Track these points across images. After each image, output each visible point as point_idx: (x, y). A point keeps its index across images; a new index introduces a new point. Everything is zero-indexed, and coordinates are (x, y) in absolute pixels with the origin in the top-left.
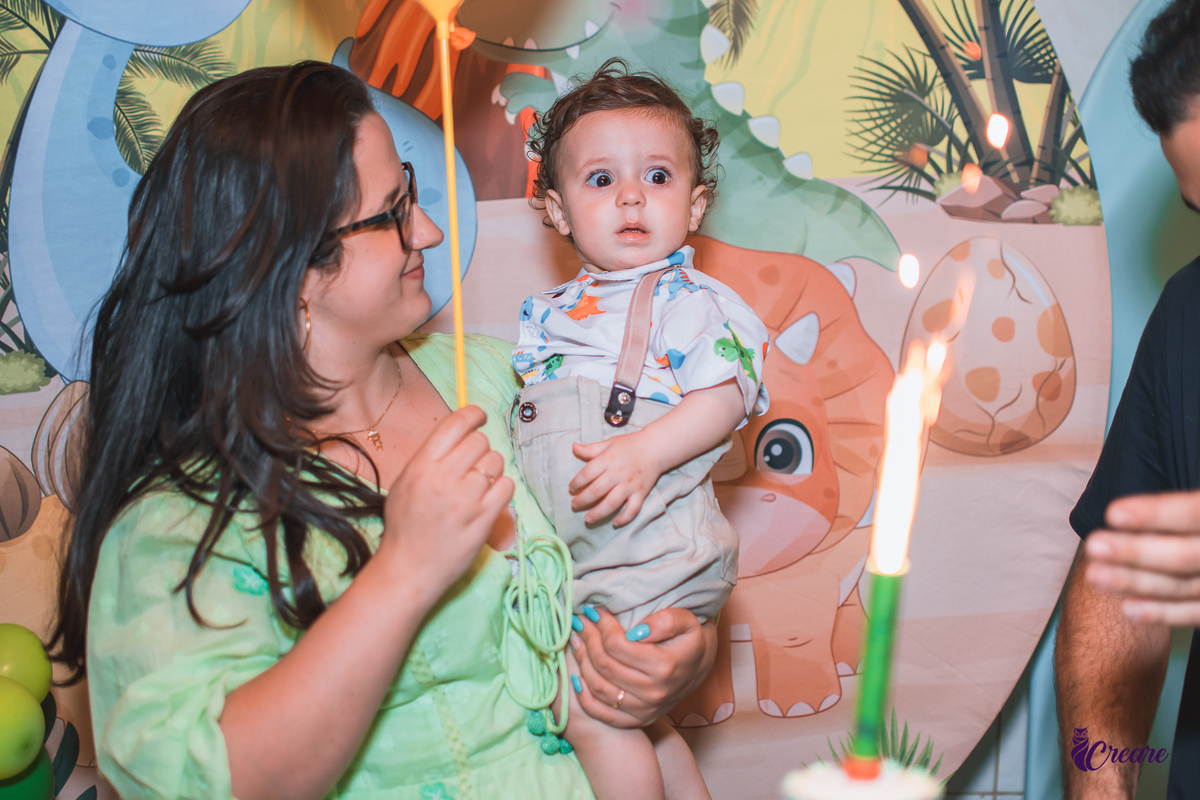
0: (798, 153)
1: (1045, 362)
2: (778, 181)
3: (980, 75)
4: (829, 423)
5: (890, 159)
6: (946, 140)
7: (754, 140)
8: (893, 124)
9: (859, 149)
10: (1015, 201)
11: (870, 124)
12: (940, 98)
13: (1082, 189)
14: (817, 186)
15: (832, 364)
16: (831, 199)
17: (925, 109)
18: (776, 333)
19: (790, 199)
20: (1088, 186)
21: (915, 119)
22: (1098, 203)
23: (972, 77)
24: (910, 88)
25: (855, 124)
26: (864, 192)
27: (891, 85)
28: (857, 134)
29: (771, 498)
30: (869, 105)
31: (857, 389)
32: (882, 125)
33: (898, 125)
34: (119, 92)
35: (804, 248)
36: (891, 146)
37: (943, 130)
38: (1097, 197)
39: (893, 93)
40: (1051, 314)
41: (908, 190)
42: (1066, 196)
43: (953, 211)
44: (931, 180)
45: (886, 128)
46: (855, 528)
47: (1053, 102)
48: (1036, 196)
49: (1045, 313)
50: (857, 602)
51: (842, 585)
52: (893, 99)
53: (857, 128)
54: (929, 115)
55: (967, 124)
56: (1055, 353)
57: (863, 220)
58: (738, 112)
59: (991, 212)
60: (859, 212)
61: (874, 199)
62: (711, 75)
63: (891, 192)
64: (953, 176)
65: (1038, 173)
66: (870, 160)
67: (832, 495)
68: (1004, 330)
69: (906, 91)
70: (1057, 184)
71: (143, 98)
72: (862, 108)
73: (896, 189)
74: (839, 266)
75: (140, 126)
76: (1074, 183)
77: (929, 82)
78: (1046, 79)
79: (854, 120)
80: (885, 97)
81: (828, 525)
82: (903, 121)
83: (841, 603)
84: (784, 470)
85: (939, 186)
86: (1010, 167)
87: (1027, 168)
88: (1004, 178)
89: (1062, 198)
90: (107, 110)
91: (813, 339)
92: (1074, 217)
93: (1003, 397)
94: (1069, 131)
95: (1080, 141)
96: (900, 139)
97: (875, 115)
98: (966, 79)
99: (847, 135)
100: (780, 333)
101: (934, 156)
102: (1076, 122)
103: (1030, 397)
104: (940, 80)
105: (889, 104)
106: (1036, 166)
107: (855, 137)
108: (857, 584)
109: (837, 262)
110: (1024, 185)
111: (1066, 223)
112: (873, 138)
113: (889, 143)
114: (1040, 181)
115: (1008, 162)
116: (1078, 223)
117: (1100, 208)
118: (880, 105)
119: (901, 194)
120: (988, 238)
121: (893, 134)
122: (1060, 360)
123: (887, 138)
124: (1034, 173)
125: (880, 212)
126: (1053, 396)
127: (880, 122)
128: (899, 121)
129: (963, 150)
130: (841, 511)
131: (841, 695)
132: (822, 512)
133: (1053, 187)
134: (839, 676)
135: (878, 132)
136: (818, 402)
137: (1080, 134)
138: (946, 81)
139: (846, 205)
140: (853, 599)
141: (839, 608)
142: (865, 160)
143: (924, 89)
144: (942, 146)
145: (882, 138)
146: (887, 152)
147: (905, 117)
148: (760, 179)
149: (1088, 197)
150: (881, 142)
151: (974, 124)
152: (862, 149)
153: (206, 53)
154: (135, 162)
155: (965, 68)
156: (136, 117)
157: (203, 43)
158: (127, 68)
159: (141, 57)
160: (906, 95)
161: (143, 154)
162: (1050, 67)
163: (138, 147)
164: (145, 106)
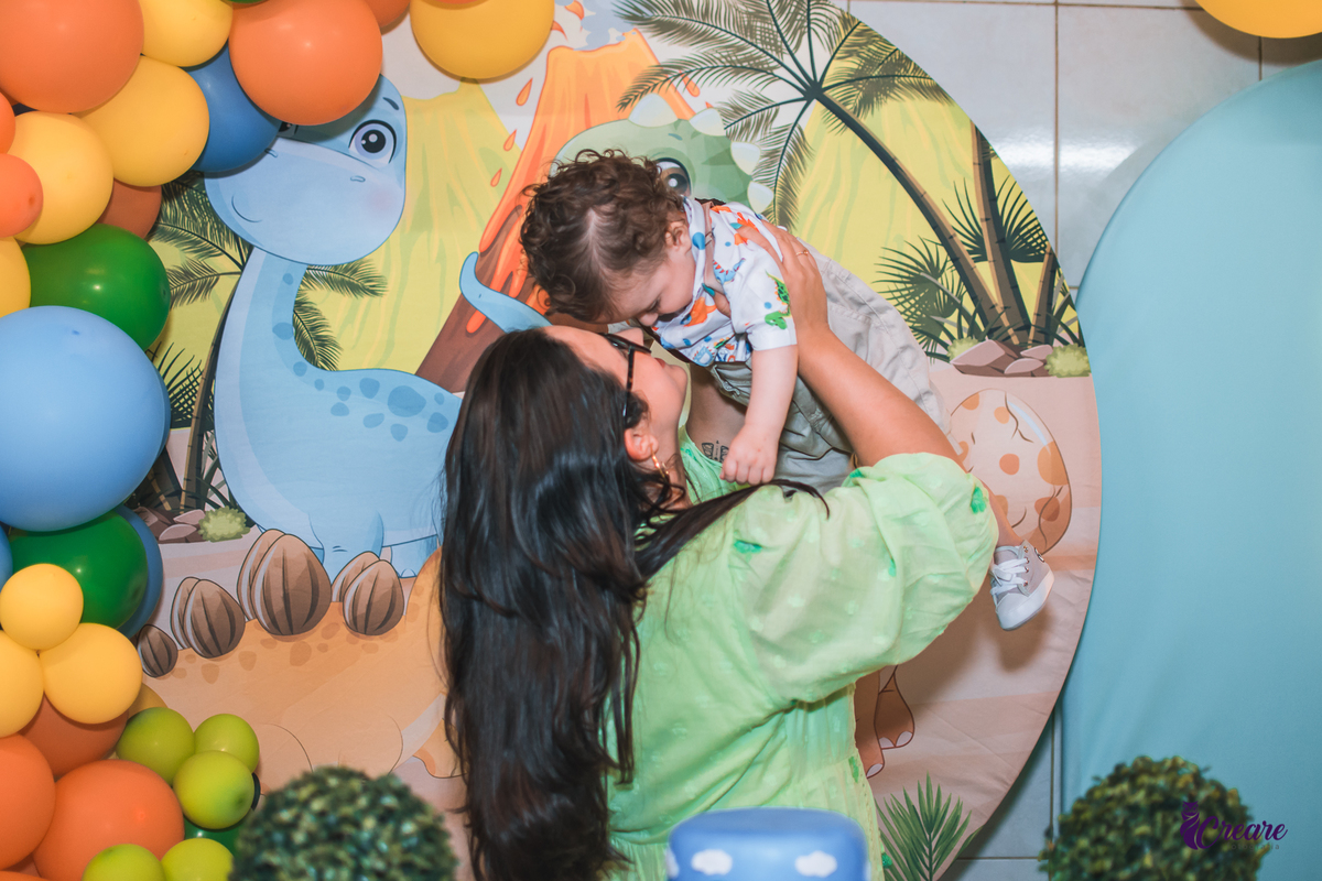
1: (1045, 490)
3: (983, 258)
6: (957, 311)
8: (912, 301)
10: (1016, 359)
12: (950, 278)
13: (1072, 348)
17: (939, 288)
20: (1077, 344)
21: (931, 297)
22: (1086, 358)
23: (976, 260)
24: (926, 272)
27: (910, 270)
30: (892, 287)
32: (904, 302)
33: (917, 302)
34: (296, 302)
37: (953, 304)
38: (1085, 353)
39: (911, 276)
40: (1048, 449)
42: (1059, 353)
43: (964, 370)
44: (945, 345)
45: (907, 305)
47: (1045, 278)
48: (1034, 355)
49: (1044, 449)
50: (894, 688)
52: (912, 281)
54: (941, 292)
55: (974, 299)
56: (1052, 483)
59: (996, 369)
64: (963, 340)
65: (1035, 336)
68: (1010, 464)
69: (922, 274)
70: (1051, 345)
71: (315, 307)
72: (887, 290)
75: (313, 328)
76: (1065, 343)
77: (941, 267)
78: (1039, 259)
80: (905, 280)
82: (920, 298)
83: (881, 688)
85: (952, 349)
86: (1011, 331)
87: (1025, 332)
88: (1005, 341)
89: (1055, 356)
90: (287, 316)
92: (1066, 370)
94: (1059, 300)
95: (1069, 307)
96: (919, 313)
97: (897, 294)
98: (971, 262)
101: (946, 325)
102: (1064, 292)
103: (1033, 518)
104: (950, 264)
105: (909, 286)
106: (1033, 329)
108: (894, 674)
110: (1023, 346)
111: (1059, 376)
114: (1036, 342)
115: (1009, 328)
116: (1070, 375)
117: (1088, 362)
118: (901, 286)
120: (993, 390)
121: (913, 310)
122: (1058, 488)
124: (1031, 336)
126: (1053, 517)
127: (901, 300)
128: (917, 298)
129: (971, 320)
131: (884, 764)
133: (1048, 346)
134: (882, 749)
137: (1068, 302)
138: (954, 265)
140: (890, 686)
141: (879, 693)
143: (937, 272)
144: (954, 317)
147: (922, 295)
149: (1077, 353)
151: (979, 298)
153: (363, 269)
154: (310, 357)
155: (970, 253)
156: (310, 322)
157: (361, 261)
158: (302, 283)
159: (312, 275)
160: (923, 277)
161: (317, 350)
162: (1042, 249)
163: (313, 345)
164: (317, 313)
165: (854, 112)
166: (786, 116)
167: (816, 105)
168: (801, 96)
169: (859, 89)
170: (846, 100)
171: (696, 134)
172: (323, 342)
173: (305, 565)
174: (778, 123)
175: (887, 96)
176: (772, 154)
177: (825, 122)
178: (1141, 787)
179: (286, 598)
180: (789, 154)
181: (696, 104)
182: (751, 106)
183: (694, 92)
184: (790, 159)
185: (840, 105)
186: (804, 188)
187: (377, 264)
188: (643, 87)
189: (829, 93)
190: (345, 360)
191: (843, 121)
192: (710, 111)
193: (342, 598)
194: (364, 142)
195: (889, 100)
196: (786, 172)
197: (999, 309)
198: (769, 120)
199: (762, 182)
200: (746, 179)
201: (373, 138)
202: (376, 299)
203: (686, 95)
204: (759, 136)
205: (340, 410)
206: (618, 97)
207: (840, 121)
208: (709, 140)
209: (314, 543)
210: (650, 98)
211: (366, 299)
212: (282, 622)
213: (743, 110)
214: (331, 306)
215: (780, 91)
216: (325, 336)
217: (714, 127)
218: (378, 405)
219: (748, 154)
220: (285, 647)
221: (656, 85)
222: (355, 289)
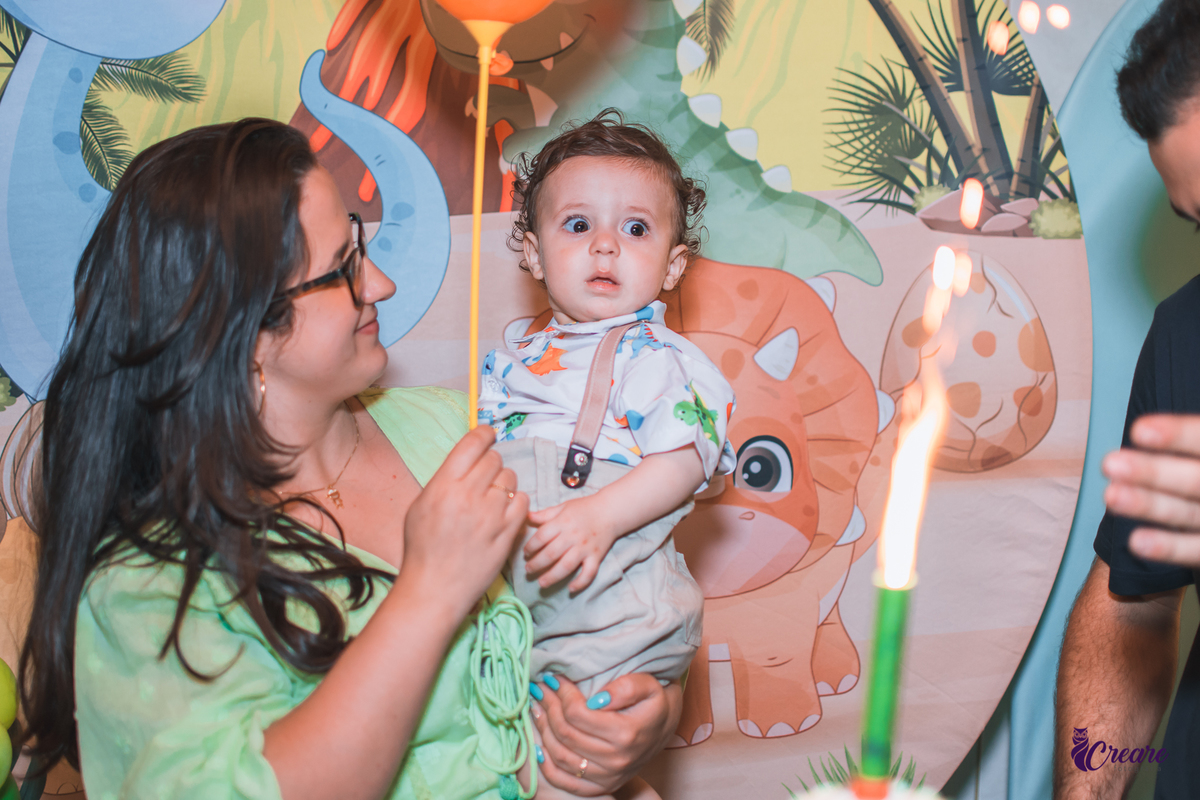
0: (775, 166)
1: (1026, 377)
2: (757, 194)
3: (959, 87)
4: (808, 440)
5: (869, 172)
6: (925, 152)
7: (732, 153)
8: (872, 137)
9: (838, 162)
10: (995, 214)
11: (849, 137)
12: (919, 110)
13: (1062, 203)
14: (796, 199)
15: (812, 380)
16: (809, 212)
17: (904, 121)
18: (755, 349)
19: (768, 213)
20: (1067, 199)
21: (895, 132)
22: (1077, 216)
23: (951, 89)
24: (889, 100)
25: (834, 137)
26: (843, 205)
27: (870, 97)
28: (836, 147)
29: (750, 516)
30: (848, 117)
31: (838, 405)
32: (861, 137)
33: (877, 138)
34: (85, 106)
35: (783, 262)
36: (870, 159)
37: (922, 142)
38: (1076, 210)
39: (871, 105)
40: (1031, 327)
41: (888, 203)
42: (1046, 209)
43: (933, 224)
44: (911, 193)
45: (865, 141)
46: (834, 546)
47: (1032, 115)
48: (1016, 209)
49: (1026, 326)
50: (838, 621)
51: (821, 603)
52: (872, 111)
53: (836, 140)
54: (907, 128)
55: (947, 136)
56: (1035, 368)
57: (843, 234)
58: (715, 125)
60: (838, 225)
61: (853, 213)
62: (688, 87)
63: (870, 205)
64: (934, 189)
65: (1018, 186)
66: (849, 172)
67: (812, 512)
68: (985, 344)
69: (884, 103)
70: (1036, 197)
71: (110, 112)
72: (841, 120)
73: (876, 202)
74: (817, 280)
75: (107, 141)
76: (1053, 196)
77: (908, 94)
78: (1025, 91)
79: (832, 133)
80: (863, 109)
81: (808, 543)
82: (882, 133)
83: (820, 622)
84: (764, 487)
85: (920, 199)
86: (989, 179)
87: (1006, 181)
89: (1041, 212)
90: (73, 124)
91: (792, 354)
92: (1053, 231)
93: (985, 412)
94: (1048, 143)
95: (1059, 153)
96: (879, 151)
97: (854, 127)
98: (944, 91)
99: (826, 148)
100: (759, 349)
101: (913, 169)
102: (1054, 135)
103: (1011, 413)
104: (919, 92)
105: (868, 117)
106: (1015, 178)
107: (834, 149)
108: (837, 603)
109: (817, 276)
110: (1004, 198)
111: (1045, 237)
112: (851, 151)
113: (868, 156)
114: (1019, 195)
115: (987, 175)
116: (1058, 237)
117: (1080, 221)
118: (858, 117)
119: (881, 207)
121: (872, 147)
122: (1041, 375)
123: (866, 151)
124: (1014, 186)
125: (860, 225)
126: (1035, 411)
127: (859, 134)
128: (878, 133)
129: (942, 163)
130: (821, 529)
131: (821, 715)
132: (802, 530)
133: (1033, 200)
134: (819, 696)
135: (857, 145)
136: (798, 419)
137: (1058, 146)
138: (924, 94)
139: (826, 218)
140: (833, 618)
141: (818, 627)
142: (845, 173)
143: (903, 101)
144: (922, 159)
145: (861, 151)
146: (866, 164)
147: (884, 129)
148: (738, 192)
149: (1068, 210)
150: (860, 155)
151: (954, 136)
152: (841, 162)
153: (175, 65)
154: (102, 178)
155: (944, 80)
156: (103, 131)
157: (172, 55)
158: (94, 81)
159: (108, 71)
160: (885, 107)
161: (111, 168)
162: (1028, 79)
163: (105, 162)
164: (112, 120)
172: (120, 159)
187: (192, 60)
197: (976, 151)
202: (190, 106)
211: (177, 105)
214: (132, 111)
216: (122, 151)
222: (165, 92)
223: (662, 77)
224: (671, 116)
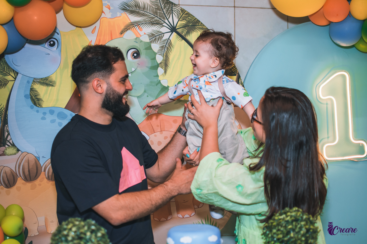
34: (31, 88)
58: (167, 86)
62: (160, 78)
75: (36, 96)
78: (235, 75)
90: (28, 92)
131: (195, 212)
134: (195, 208)
153: (49, 79)
154: (35, 104)
156: (35, 94)
157: (49, 77)
158: (32, 83)
159: (35, 81)
161: (37, 102)
162: (236, 72)
163: (36, 100)
164: (37, 91)
165: (185, 35)
166: (166, 36)
167: (174, 33)
168: (170, 31)
169: (186, 29)
170: (182, 32)
171: (141, 41)
172: (39, 100)
173: (34, 162)
174: (164, 38)
175: (194, 31)
176: (162, 47)
177: (177, 38)
178: (289, 216)
179: (29, 171)
180: (167, 47)
181: (142, 33)
182: (156, 34)
183: (141, 30)
184: (167, 48)
185: (181, 33)
186: (172, 56)
187: (53, 78)
188: (127, 28)
189: (178, 30)
190: (44, 105)
191: (182, 38)
192: (146, 35)
193: (45, 171)
194: (49, 44)
195: (194, 32)
196: (166, 52)
198: (162, 38)
199: (160, 54)
200: (155, 54)
201: (52, 43)
202: (53, 88)
203: (139, 31)
204: (159, 42)
205: (43, 118)
206: (120, 31)
207: (181, 38)
208: (145, 43)
209: (37, 155)
210: (129, 31)
211: (50, 87)
212: (28, 178)
213: (154, 35)
214: (41, 89)
215: (164, 30)
216: (39, 98)
217: (146, 39)
218: (54, 117)
219: (156, 47)
220: (29, 185)
221: (130, 28)
222: (48, 85)
223: (154, 76)
224: (157, 85)
